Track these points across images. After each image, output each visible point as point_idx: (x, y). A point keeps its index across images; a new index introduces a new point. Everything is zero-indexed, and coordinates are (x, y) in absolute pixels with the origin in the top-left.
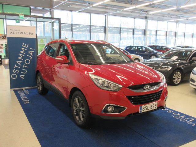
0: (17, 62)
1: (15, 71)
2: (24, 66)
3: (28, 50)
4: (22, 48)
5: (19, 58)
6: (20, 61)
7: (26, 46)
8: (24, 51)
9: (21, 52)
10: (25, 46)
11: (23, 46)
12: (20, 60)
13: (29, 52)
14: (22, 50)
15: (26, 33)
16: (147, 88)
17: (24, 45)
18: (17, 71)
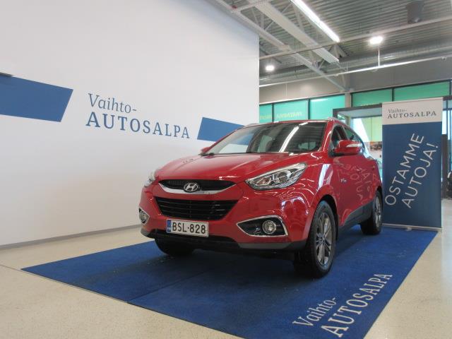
0: (398, 172)
1: (392, 189)
2: (412, 180)
3: (424, 147)
4: (410, 145)
5: (402, 164)
6: (405, 171)
7: (419, 140)
8: (413, 150)
9: (407, 152)
10: (416, 141)
11: (412, 140)
12: (404, 168)
13: (424, 152)
14: (410, 149)
15: (420, 115)
16: (190, 189)
17: (414, 139)
18: (397, 191)
